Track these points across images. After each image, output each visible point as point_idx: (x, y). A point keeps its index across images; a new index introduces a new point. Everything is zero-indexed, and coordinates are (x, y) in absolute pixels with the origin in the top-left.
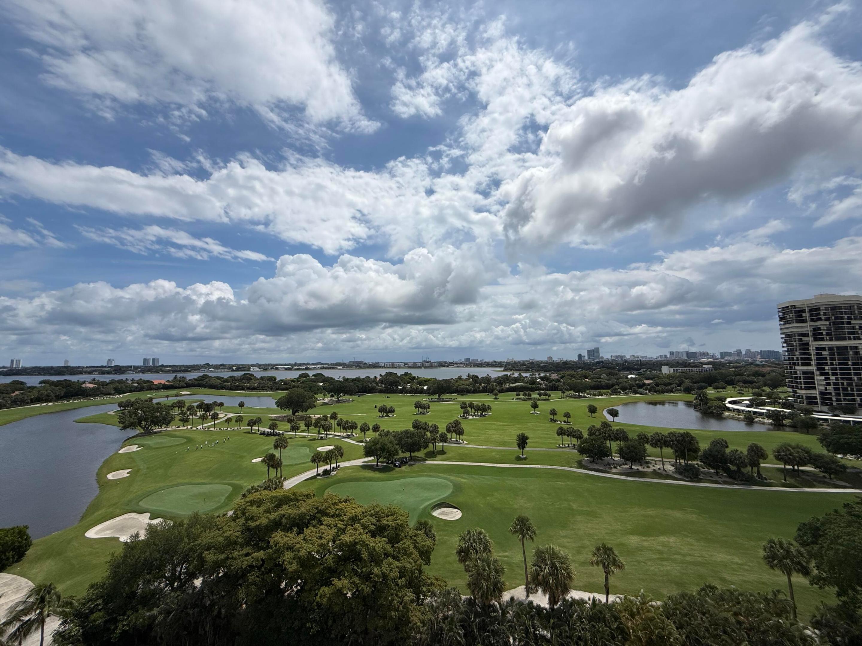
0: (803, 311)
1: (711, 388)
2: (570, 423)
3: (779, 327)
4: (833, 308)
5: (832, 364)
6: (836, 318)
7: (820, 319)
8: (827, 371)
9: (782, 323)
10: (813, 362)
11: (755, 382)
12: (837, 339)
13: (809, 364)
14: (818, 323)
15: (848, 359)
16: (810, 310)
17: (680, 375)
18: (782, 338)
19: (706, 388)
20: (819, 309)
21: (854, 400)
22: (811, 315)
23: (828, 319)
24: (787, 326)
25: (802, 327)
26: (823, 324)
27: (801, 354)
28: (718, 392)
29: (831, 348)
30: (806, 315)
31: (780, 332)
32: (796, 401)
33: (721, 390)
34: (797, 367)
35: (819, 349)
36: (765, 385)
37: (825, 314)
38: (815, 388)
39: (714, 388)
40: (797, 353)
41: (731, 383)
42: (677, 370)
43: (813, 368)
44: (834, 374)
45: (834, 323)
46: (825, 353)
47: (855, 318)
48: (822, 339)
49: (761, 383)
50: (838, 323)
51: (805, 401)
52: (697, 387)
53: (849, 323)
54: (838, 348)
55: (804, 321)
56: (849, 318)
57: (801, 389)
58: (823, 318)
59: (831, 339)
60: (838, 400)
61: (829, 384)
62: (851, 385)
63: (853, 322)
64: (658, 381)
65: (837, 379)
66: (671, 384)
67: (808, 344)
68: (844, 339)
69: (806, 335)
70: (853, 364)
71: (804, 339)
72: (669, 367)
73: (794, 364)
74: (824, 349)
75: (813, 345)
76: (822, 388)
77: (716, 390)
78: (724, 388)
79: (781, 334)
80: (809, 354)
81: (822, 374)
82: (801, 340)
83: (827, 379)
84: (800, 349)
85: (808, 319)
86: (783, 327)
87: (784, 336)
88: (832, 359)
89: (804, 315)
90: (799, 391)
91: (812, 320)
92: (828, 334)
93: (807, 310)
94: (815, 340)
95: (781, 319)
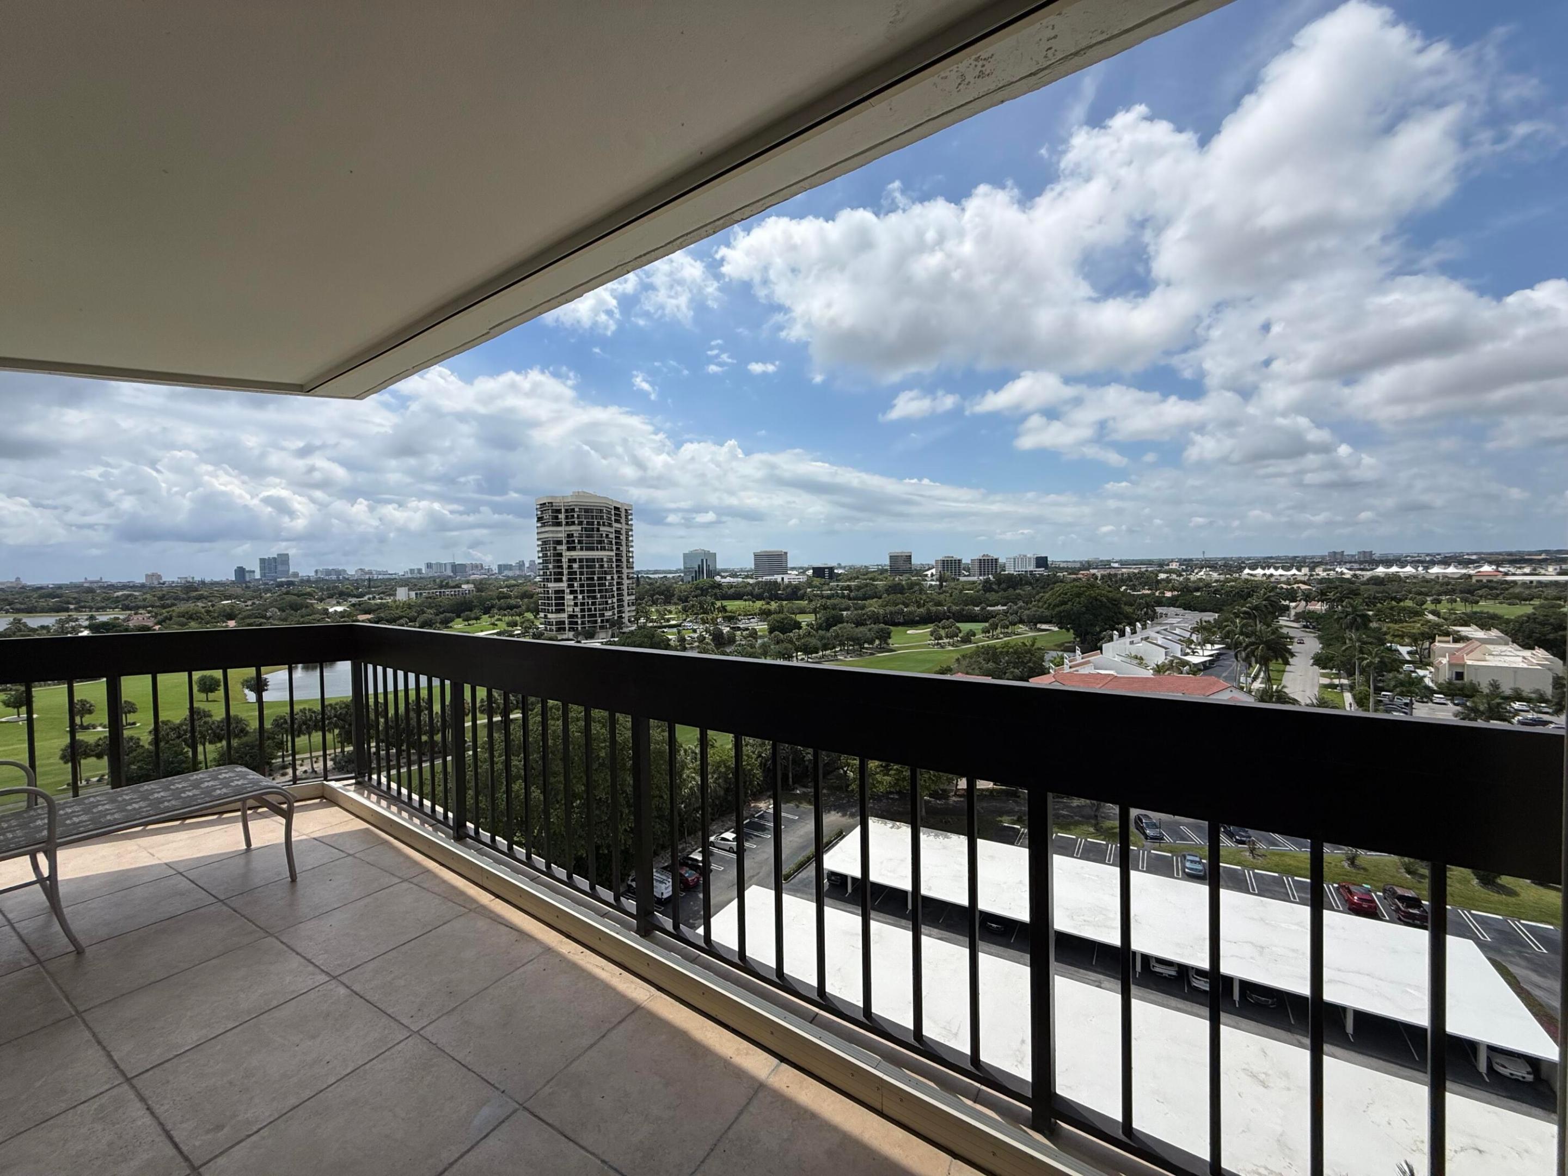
0: (559, 511)
1: (460, 620)
2: (134, 724)
3: (536, 531)
4: (586, 511)
5: (580, 578)
6: (588, 523)
7: (573, 523)
8: (576, 588)
9: (539, 525)
10: (565, 578)
11: (520, 607)
12: (588, 549)
13: (560, 580)
14: (572, 528)
15: (594, 573)
16: (567, 511)
17: (423, 603)
18: (538, 545)
19: (452, 620)
20: (573, 510)
21: (596, 622)
22: (567, 517)
23: (580, 523)
24: (543, 529)
25: (557, 532)
26: (575, 530)
27: (554, 567)
28: (469, 625)
29: (581, 560)
30: (562, 516)
31: (536, 537)
32: (546, 629)
33: (475, 622)
34: (550, 585)
35: (571, 561)
36: (528, 610)
37: (578, 517)
38: (564, 610)
39: (464, 620)
40: (551, 566)
41: (487, 611)
42: (421, 594)
43: (564, 585)
44: (582, 592)
45: (586, 530)
46: (576, 566)
47: (604, 525)
48: (574, 549)
49: (524, 608)
50: (590, 529)
51: (554, 627)
52: (439, 621)
53: (598, 530)
54: (587, 560)
55: (559, 524)
56: (599, 524)
57: (552, 613)
58: (576, 522)
59: (582, 549)
60: (583, 623)
61: (576, 605)
62: (593, 604)
63: (602, 528)
64: (382, 615)
65: (583, 598)
66: (401, 617)
67: (560, 555)
68: (592, 549)
69: (559, 542)
70: (599, 579)
71: (559, 547)
72: (409, 590)
73: (548, 580)
74: (574, 561)
75: (567, 555)
76: (571, 609)
77: (466, 623)
78: (477, 619)
79: (538, 539)
80: (561, 567)
81: (572, 592)
82: (555, 549)
83: (575, 598)
84: (554, 560)
85: (564, 523)
86: (540, 531)
87: (540, 543)
88: (582, 573)
89: (560, 516)
90: (550, 616)
91: (567, 524)
92: (580, 542)
93: (563, 511)
94: (569, 549)
95: (540, 519)
